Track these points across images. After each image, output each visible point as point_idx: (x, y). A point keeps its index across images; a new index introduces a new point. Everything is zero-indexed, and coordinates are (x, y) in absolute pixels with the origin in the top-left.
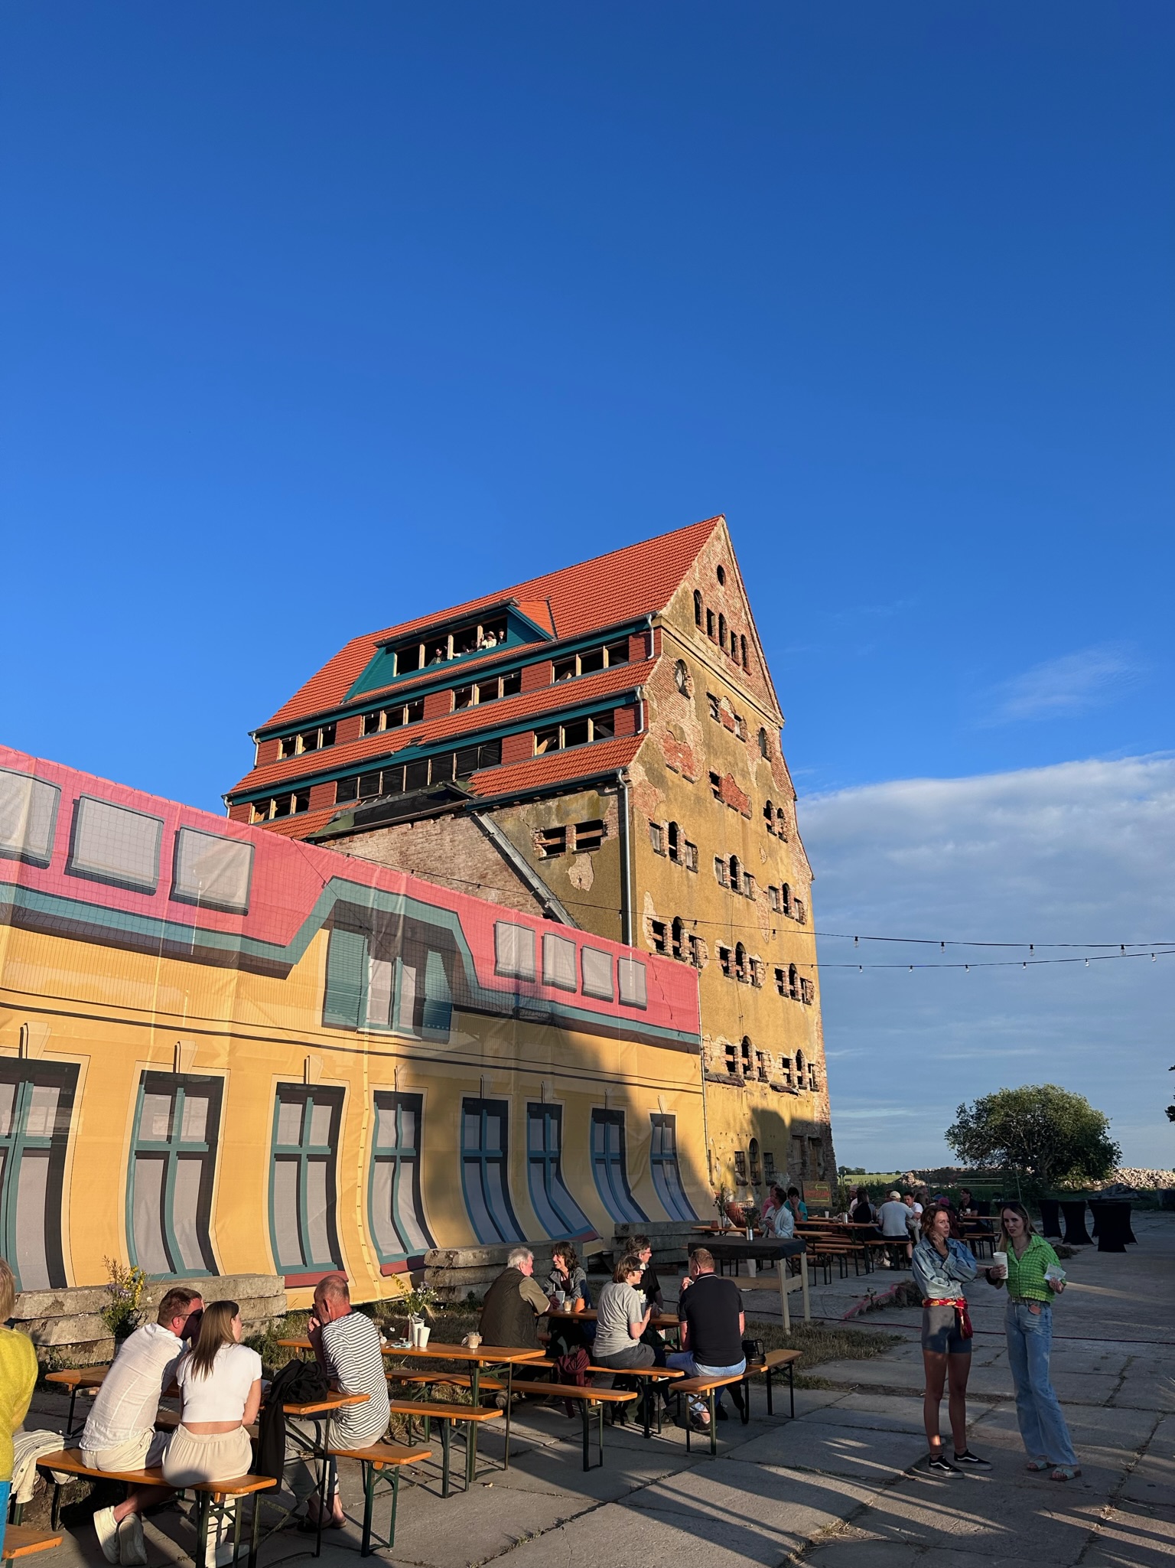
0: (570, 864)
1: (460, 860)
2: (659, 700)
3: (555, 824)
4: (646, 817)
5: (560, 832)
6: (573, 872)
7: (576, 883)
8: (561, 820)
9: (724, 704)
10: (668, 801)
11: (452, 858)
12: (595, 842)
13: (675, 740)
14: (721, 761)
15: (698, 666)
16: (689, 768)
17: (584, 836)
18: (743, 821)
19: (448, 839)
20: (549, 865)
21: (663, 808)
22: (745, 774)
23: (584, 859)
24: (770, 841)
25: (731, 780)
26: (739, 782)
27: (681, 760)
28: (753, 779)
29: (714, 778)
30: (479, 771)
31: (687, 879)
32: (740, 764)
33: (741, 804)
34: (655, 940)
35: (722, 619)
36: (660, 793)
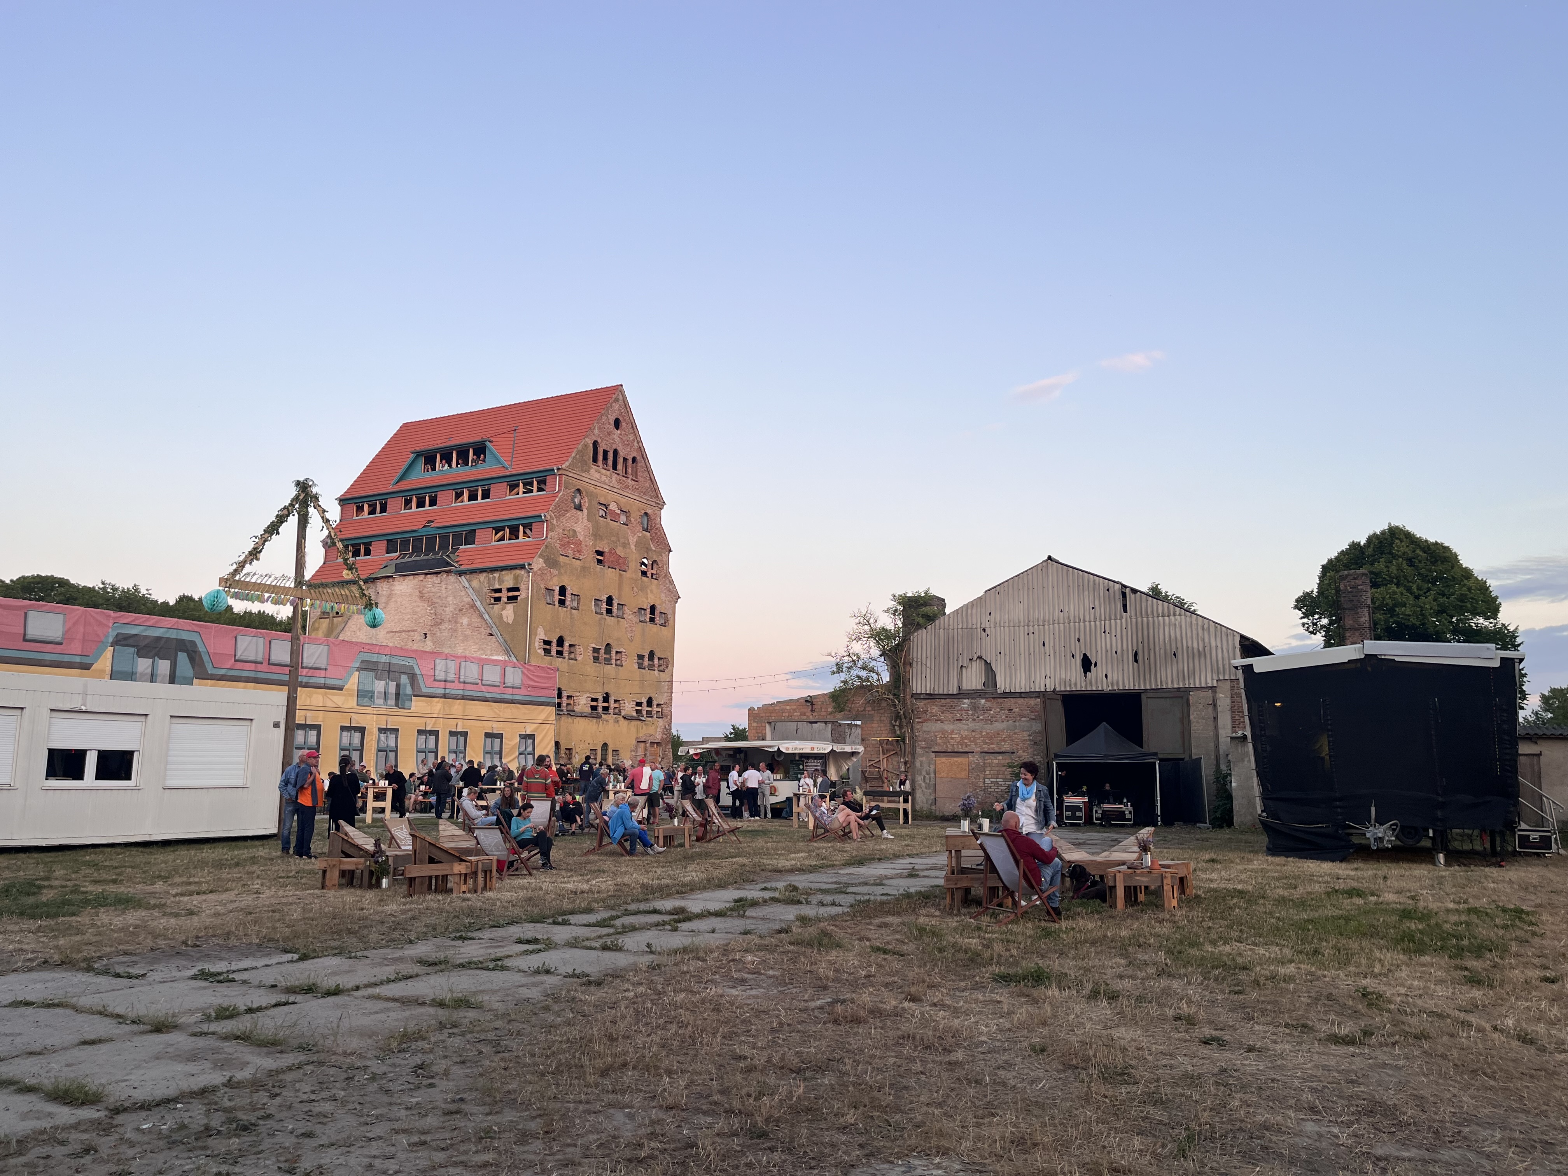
0: (503, 609)
1: (450, 599)
2: (558, 518)
3: (497, 587)
4: (542, 586)
5: (499, 591)
6: (504, 613)
7: (505, 619)
8: (500, 585)
9: (613, 506)
10: (560, 574)
11: (446, 598)
12: (515, 598)
13: (570, 538)
14: (605, 542)
15: (592, 488)
16: (579, 551)
17: (511, 594)
18: (620, 575)
19: (444, 587)
20: (493, 608)
21: (555, 579)
22: (626, 545)
23: (510, 607)
24: (642, 582)
25: (612, 552)
26: (620, 551)
27: (573, 549)
28: (633, 547)
29: (599, 553)
30: (463, 547)
31: (571, 613)
32: (622, 540)
33: (620, 564)
34: (544, 649)
35: (616, 452)
36: (554, 572)
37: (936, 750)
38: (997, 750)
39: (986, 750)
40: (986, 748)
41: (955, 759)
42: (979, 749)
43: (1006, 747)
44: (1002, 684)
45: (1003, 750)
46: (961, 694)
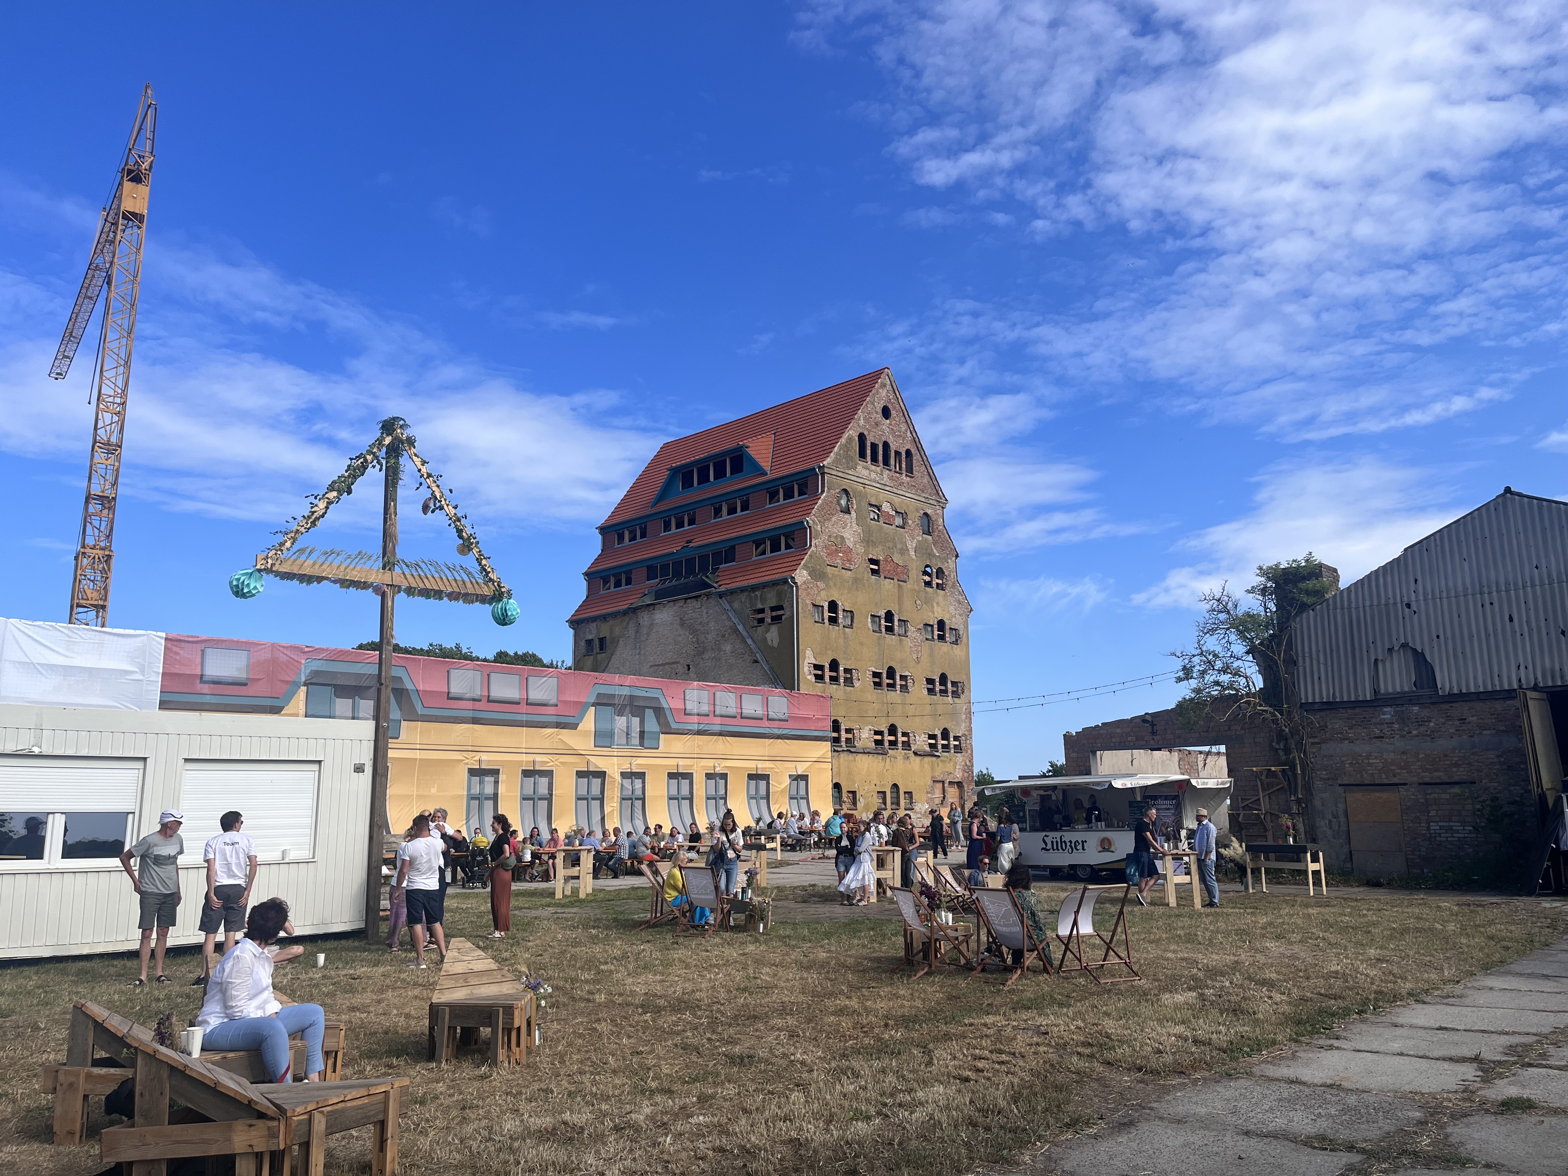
0: (767, 631)
1: (712, 624)
2: (822, 523)
3: (760, 606)
4: (809, 602)
5: (762, 611)
6: (769, 636)
7: (770, 643)
8: (762, 604)
9: (886, 507)
10: (828, 587)
11: (707, 624)
12: (779, 618)
13: (837, 546)
14: (880, 548)
15: (860, 488)
16: (848, 560)
17: (774, 614)
18: (899, 585)
19: (705, 612)
20: (756, 631)
21: (823, 593)
22: (904, 551)
23: (774, 629)
24: (927, 593)
25: (889, 559)
26: (897, 558)
27: (841, 558)
28: (912, 553)
29: (873, 561)
30: (723, 565)
31: (844, 633)
32: (899, 546)
33: (899, 575)
34: (815, 675)
35: (886, 445)
36: (821, 585)
37: (1345, 782)
38: (1445, 779)
39: (1427, 780)
40: (1427, 777)
41: (1377, 794)
42: (1415, 779)
43: (1460, 774)
44: (1446, 681)
45: (1456, 778)
46: (1379, 701)
